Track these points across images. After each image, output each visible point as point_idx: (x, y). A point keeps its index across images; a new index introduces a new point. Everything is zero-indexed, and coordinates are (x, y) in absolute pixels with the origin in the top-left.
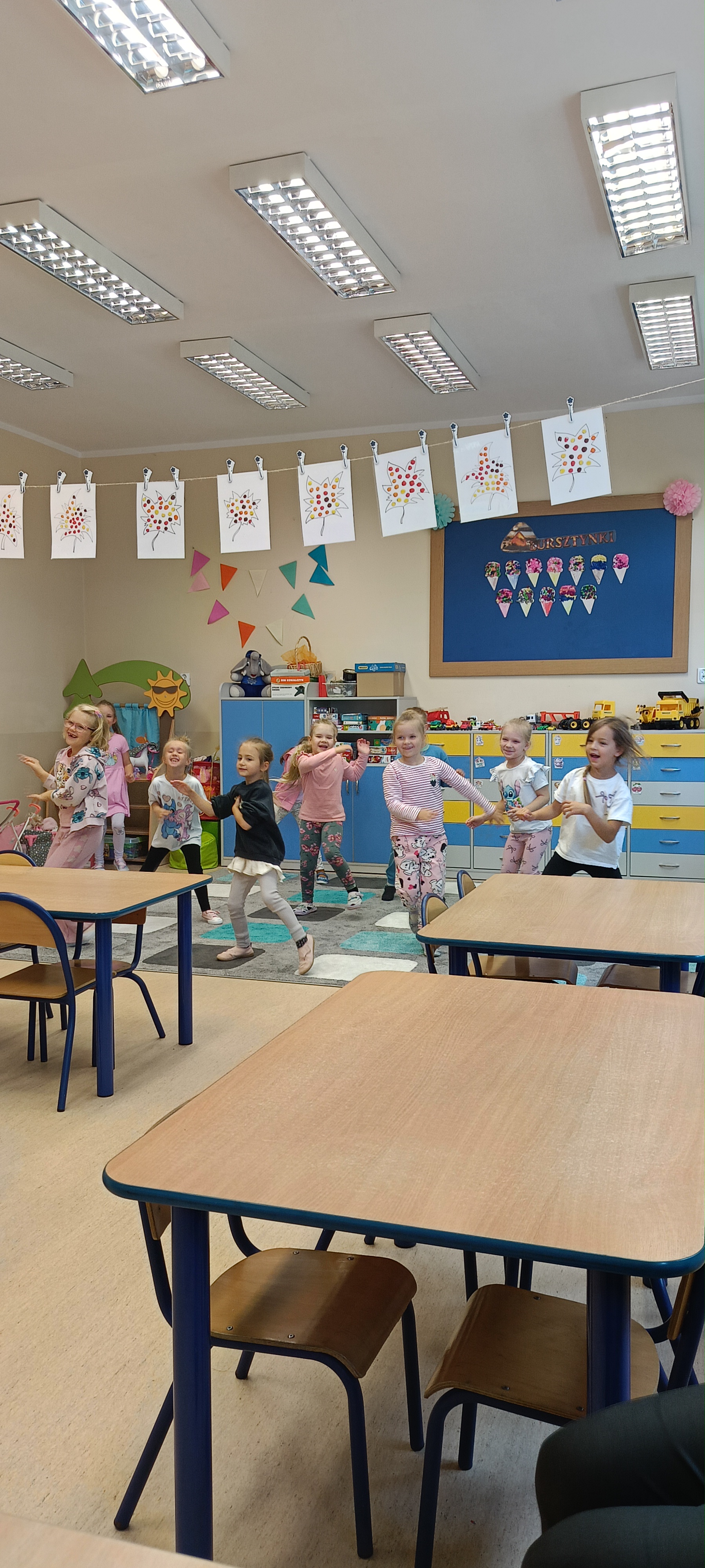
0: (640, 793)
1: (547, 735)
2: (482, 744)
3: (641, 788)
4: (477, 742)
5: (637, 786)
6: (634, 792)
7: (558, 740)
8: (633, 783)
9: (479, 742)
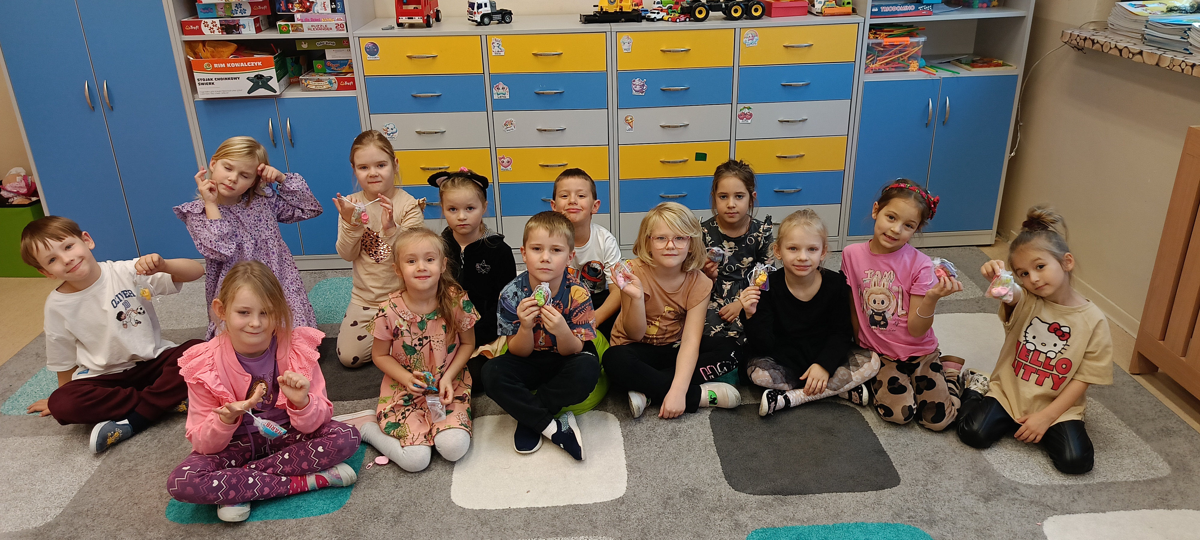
0: (749, 121)
1: (609, 34)
2: (502, 53)
3: (751, 115)
4: (494, 50)
5: (746, 111)
6: (741, 121)
7: (626, 44)
8: (740, 106)
9: (497, 49)
